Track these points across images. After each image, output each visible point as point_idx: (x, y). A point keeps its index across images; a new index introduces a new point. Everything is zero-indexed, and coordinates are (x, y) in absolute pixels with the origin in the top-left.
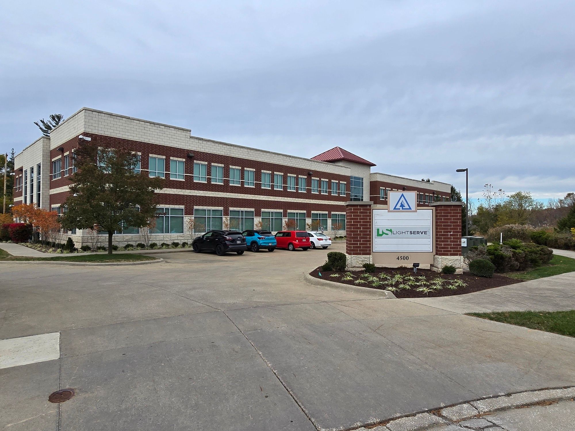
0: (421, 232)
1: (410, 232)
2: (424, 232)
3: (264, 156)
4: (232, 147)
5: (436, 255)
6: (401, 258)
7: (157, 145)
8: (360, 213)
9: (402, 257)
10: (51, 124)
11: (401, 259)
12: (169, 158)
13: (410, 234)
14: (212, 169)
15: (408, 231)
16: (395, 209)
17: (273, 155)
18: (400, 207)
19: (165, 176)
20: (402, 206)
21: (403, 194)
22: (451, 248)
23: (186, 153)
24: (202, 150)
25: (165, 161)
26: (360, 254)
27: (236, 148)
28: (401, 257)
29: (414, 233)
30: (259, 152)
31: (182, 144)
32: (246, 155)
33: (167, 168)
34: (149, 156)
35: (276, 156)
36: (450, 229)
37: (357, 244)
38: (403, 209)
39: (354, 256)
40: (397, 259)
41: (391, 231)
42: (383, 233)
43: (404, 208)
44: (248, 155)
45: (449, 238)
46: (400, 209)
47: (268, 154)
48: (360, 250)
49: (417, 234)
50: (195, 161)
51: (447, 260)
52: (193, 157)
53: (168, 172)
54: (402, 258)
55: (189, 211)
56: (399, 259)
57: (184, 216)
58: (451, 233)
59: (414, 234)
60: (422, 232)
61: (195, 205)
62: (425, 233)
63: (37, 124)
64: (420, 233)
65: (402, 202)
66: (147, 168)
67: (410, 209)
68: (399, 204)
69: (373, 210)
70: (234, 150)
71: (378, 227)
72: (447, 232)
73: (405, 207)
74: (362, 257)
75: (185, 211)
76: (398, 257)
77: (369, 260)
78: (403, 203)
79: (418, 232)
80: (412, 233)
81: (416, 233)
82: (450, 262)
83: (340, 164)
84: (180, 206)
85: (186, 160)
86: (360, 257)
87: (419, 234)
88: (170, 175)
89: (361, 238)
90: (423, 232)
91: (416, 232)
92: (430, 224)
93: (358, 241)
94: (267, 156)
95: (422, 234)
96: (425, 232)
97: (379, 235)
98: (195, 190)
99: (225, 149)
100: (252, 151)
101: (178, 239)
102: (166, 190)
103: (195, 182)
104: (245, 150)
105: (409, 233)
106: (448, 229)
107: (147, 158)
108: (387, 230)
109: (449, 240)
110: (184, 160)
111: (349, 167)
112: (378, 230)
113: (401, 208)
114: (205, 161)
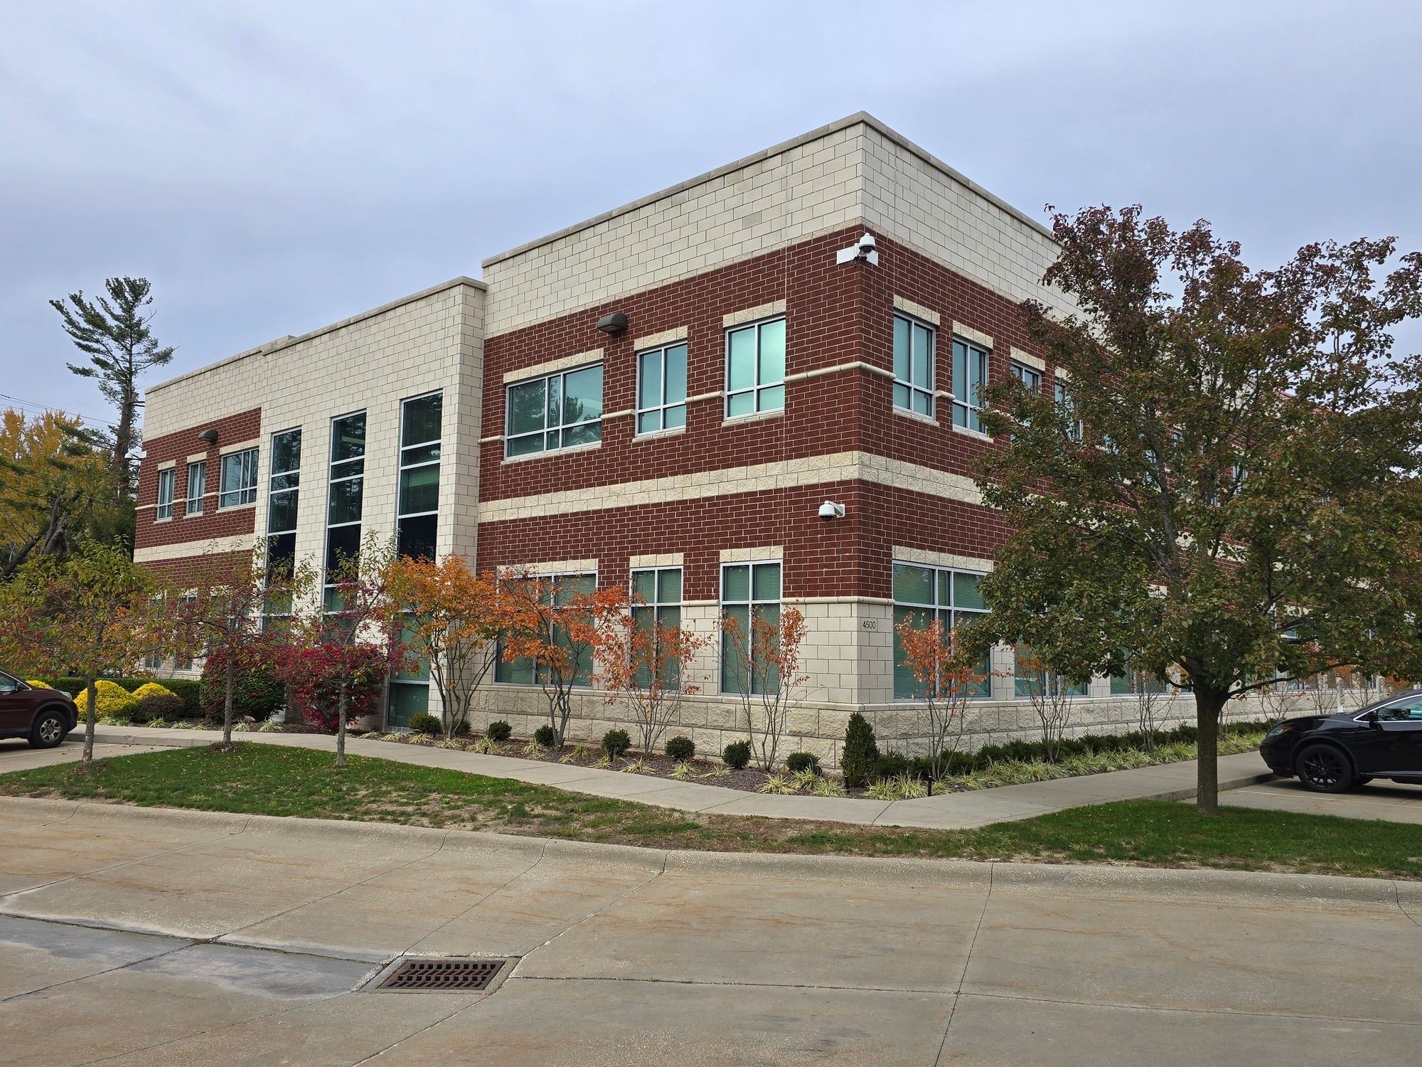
10: (107, 309)
63: (59, 307)
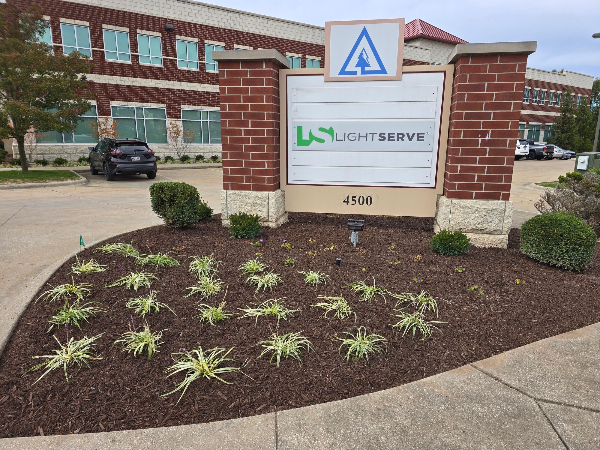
0: (408, 134)
1: (380, 135)
2: (416, 135)
3: (289, 29)
4: (237, 15)
5: (443, 195)
6: (353, 200)
7: (114, 10)
8: (246, 82)
9: (355, 197)
11: (354, 202)
12: (134, 32)
13: (380, 140)
14: (206, 48)
15: (373, 134)
16: (342, 72)
17: (305, 29)
18: (356, 66)
19: (132, 59)
20: (362, 63)
21: (365, 29)
22: (480, 178)
23: (162, 24)
24: (188, 19)
25: (130, 35)
26: (246, 188)
27: (243, 16)
28: (353, 197)
29: (389, 137)
30: (281, 24)
31: (154, 8)
32: (260, 28)
33: (134, 47)
34: (102, 27)
35: (310, 30)
36: (486, 125)
37: (240, 164)
38: (363, 72)
39: (233, 194)
40: (344, 202)
41: (330, 131)
42: (312, 138)
43: (366, 69)
44: (264, 28)
45: (477, 152)
46: (355, 73)
47: (296, 27)
48: (248, 180)
49: (398, 140)
50: (178, 37)
51: (465, 210)
52: (173, 30)
53: (136, 52)
54: (357, 199)
55: (174, 113)
56: (348, 202)
57: (166, 119)
58: (487, 138)
59: (389, 140)
60: (411, 136)
61: (183, 104)
62: (418, 137)
64: (406, 138)
65: (362, 54)
66: (101, 46)
67: (383, 71)
68: (355, 59)
69: (288, 77)
70: (240, 20)
71: (299, 122)
72: (476, 134)
73: (369, 66)
74: (251, 196)
75: (167, 112)
76: (348, 198)
77: (266, 203)
78: (365, 57)
79: (401, 136)
80: (384, 139)
81: (395, 138)
82: (474, 215)
83: (417, 44)
84: (158, 104)
85: (162, 34)
86: (246, 196)
87: (403, 140)
88: (138, 58)
89: (248, 148)
90: (414, 134)
91: (396, 136)
92: (436, 112)
93: (241, 156)
94: (293, 30)
95: (410, 139)
96: (418, 134)
97: (301, 142)
98: (181, 81)
99: (226, 17)
100: (270, 22)
101: (160, 151)
102: (134, 81)
103: (180, 70)
104: (259, 20)
105: (377, 137)
106: (478, 125)
107: (99, 31)
108: (321, 129)
109: (478, 157)
110: (160, 34)
111: (428, 48)
112: (300, 129)
113: (359, 70)
114: (194, 37)
